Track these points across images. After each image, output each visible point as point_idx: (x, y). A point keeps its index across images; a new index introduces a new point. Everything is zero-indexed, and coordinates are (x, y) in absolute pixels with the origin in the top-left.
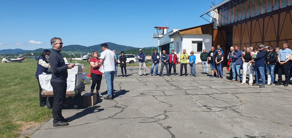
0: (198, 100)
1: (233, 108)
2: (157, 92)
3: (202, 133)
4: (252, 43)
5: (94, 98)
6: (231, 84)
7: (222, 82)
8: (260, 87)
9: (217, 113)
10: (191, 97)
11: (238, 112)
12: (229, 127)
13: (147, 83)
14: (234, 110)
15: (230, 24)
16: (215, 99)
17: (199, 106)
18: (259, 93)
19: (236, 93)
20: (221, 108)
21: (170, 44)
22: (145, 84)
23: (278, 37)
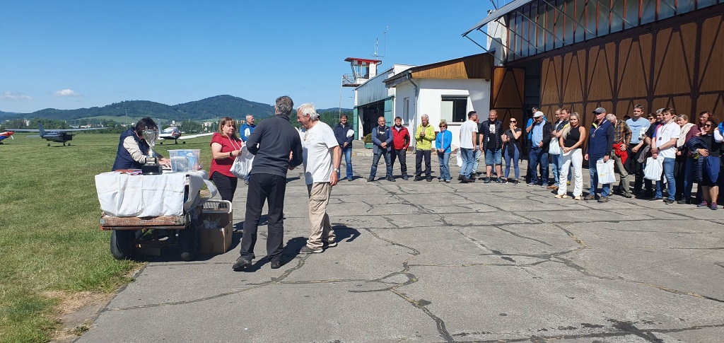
0: (476, 239)
1: (562, 256)
2: (372, 220)
3: (505, 315)
4: (589, 102)
5: (227, 232)
6: (546, 201)
7: (524, 196)
9: (528, 268)
10: (458, 230)
11: (577, 267)
12: (564, 300)
13: (343, 198)
14: (566, 262)
15: (536, 54)
16: (517, 235)
17: (481, 253)
18: (615, 222)
19: (560, 223)
20: (534, 256)
21: (386, 102)
22: (339, 200)
23: (651, 90)
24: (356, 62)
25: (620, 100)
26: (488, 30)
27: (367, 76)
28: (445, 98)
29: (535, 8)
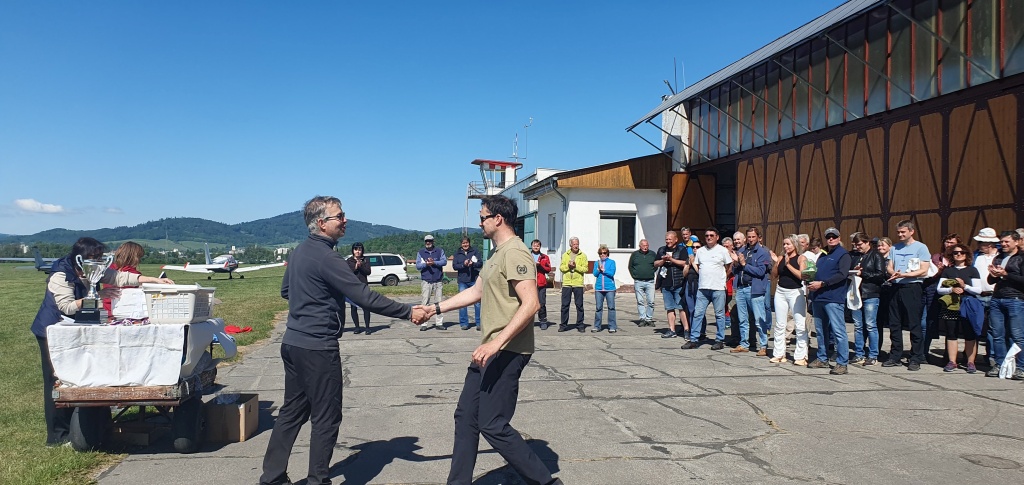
0: (621, 419)
1: (743, 446)
4: (803, 221)
5: (248, 411)
6: (735, 362)
7: (705, 356)
8: (831, 373)
9: (687, 464)
10: (598, 406)
11: (760, 462)
13: (443, 357)
15: (729, 155)
16: (682, 413)
17: (623, 440)
18: (827, 393)
19: (747, 394)
20: (700, 445)
21: (526, 220)
22: (438, 359)
23: (886, 205)
24: (487, 166)
25: (844, 218)
26: (663, 123)
27: (502, 184)
28: (605, 215)
29: (725, 92)
